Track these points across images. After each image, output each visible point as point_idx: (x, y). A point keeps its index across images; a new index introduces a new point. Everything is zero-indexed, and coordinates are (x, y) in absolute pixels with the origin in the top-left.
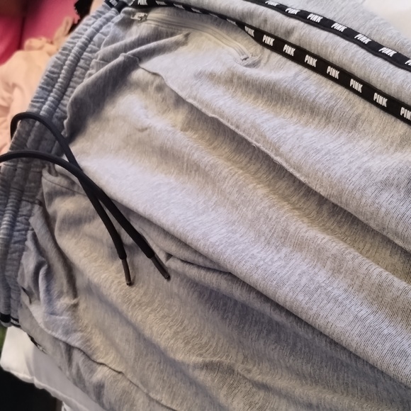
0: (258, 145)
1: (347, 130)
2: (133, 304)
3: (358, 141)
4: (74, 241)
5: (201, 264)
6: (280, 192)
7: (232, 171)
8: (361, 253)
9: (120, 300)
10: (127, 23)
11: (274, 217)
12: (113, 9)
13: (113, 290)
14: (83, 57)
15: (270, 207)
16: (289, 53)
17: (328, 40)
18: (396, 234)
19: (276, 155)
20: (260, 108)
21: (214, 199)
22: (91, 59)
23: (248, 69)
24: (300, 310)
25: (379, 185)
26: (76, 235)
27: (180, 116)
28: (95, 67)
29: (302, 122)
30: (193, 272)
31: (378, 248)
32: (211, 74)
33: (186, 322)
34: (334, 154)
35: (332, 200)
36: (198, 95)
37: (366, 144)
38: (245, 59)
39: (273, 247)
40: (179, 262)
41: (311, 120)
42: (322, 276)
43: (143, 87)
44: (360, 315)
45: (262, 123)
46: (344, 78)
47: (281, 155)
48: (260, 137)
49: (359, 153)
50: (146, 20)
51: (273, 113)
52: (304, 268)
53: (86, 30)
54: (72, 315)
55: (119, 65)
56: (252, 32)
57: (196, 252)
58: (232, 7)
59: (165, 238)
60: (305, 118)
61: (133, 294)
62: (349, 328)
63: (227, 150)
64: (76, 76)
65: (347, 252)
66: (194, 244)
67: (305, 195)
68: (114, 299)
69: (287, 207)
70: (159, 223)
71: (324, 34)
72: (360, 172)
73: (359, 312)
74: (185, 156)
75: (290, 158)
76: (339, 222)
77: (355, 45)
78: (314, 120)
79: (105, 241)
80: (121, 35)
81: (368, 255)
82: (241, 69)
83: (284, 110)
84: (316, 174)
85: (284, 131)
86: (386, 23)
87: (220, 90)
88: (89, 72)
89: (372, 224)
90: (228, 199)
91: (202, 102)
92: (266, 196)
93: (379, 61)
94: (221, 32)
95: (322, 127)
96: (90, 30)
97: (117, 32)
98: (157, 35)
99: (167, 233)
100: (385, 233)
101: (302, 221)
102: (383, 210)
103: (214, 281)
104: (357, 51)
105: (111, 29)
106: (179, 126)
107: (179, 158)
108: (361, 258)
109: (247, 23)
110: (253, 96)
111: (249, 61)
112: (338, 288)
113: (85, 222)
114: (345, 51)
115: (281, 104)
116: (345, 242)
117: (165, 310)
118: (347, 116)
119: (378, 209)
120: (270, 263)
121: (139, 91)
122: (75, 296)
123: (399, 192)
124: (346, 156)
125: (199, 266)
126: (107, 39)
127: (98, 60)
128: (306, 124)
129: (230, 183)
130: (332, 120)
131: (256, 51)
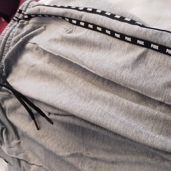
0: (75, 62)
1: (108, 50)
2: (40, 137)
3: (112, 53)
4: (14, 117)
5: (62, 114)
6: (88, 80)
7: (68, 75)
8: (120, 97)
9: (35, 136)
10: (22, 26)
11: (86, 90)
12: (16, 22)
13: (31, 133)
14: (7, 42)
15: (84, 86)
16: (82, 25)
17: (95, 17)
18: (131, 86)
19: (83, 65)
20: (75, 48)
21: (63, 87)
22: (10, 43)
23: (68, 34)
24: (100, 123)
25: (121, 68)
26: (15, 114)
27: (46, 58)
28: (12, 46)
29: (91, 51)
30: (59, 118)
31: (126, 93)
32: (55, 39)
33: (62, 140)
34: (104, 60)
35: (105, 78)
36: (51, 48)
37: (115, 54)
38: (67, 31)
39: (87, 101)
40: (53, 115)
42: (106, 108)
43: (31, 50)
44: (122, 120)
45: (76, 53)
46: (104, 30)
48: (76, 59)
49: (113, 58)
50: (29, 23)
51: (80, 49)
52: (99, 107)
53: (6, 32)
54: (18, 147)
55: (20, 43)
56: (68, 20)
57: (59, 109)
58: (59, 11)
59: (47, 106)
60: (92, 49)
61: (40, 133)
62: (119, 126)
63: (66, 68)
64: (5, 51)
65: (114, 97)
66: (57, 106)
67: (97, 79)
68: (33, 136)
69: (91, 84)
70: (42, 101)
71: (94, 15)
72: (114, 65)
73: (122, 119)
74: (50, 73)
75: (88, 65)
76: (111, 87)
77: (105, 17)
78: (95, 49)
79: (26, 114)
80: (20, 31)
81: (123, 97)
82: (65, 35)
84: (98, 69)
85: (84, 55)
86: (116, 6)
87: (59, 45)
88: (10, 48)
89: (122, 84)
90: (68, 86)
91: (52, 50)
92: (82, 82)
93: (115, 21)
94: (58, 23)
95: (99, 51)
96: (8, 32)
97: (18, 31)
98: (34, 29)
99: (47, 105)
100: (126, 86)
101: (97, 89)
102: (124, 77)
103: (67, 120)
104: (106, 19)
105: (16, 30)
106: (47, 62)
107: (48, 74)
108: (120, 98)
109: (65, 17)
110: (72, 44)
111: (69, 31)
112: (113, 112)
113: (18, 108)
114: (102, 20)
115: (82, 45)
116: (114, 93)
117: (54, 137)
118: (107, 45)
119: (123, 77)
120: (86, 107)
121: (30, 52)
122: (19, 139)
123: (129, 69)
124: (108, 60)
125: (61, 115)
126: (15, 34)
127: (12, 43)
128: (93, 51)
129: (68, 80)
130: (102, 47)
131: (71, 27)
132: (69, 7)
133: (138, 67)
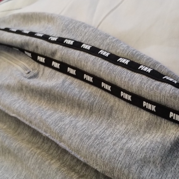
1: (106, 118)
3: (116, 126)
7: (32, 152)
16: (56, 67)
17: (81, 57)
19: (60, 142)
20: (44, 107)
21: (24, 173)
25: (140, 162)
29: (74, 114)
32: (8, 85)
34: (101, 138)
36: (2, 101)
38: (29, 73)
41: (79, 112)
45: (47, 118)
46: (97, 82)
47: (64, 142)
48: (47, 129)
49: (118, 135)
51: (53, 109)
56: (30, 55)
58: (14, 40)
60: (75, 111)
71: (77, 52)
75: (71, 144)
77: (100, 59)
78: (81, 112)
82: (26, 81)
83: (60, 106)
85: (63, 123)
86: (117, 40)
87: (16, 96)
90: (33, 173)
91: (5, 106)
92: (59, 169)
93: (119, 68)
94: (12, 56)
95: (88, 116)
104: (102, 63)
109: (26, 49)
110: (38, 98)
111: (31, 74)
114: (94, 63)
115: (58, 103)
118: (104, 108)
123: (156, 167)
128: (77, 115)
129: (33, 162)
130: (94, 111)
131: (34, 66)
132: (32, 34)
133: (174, 164)
